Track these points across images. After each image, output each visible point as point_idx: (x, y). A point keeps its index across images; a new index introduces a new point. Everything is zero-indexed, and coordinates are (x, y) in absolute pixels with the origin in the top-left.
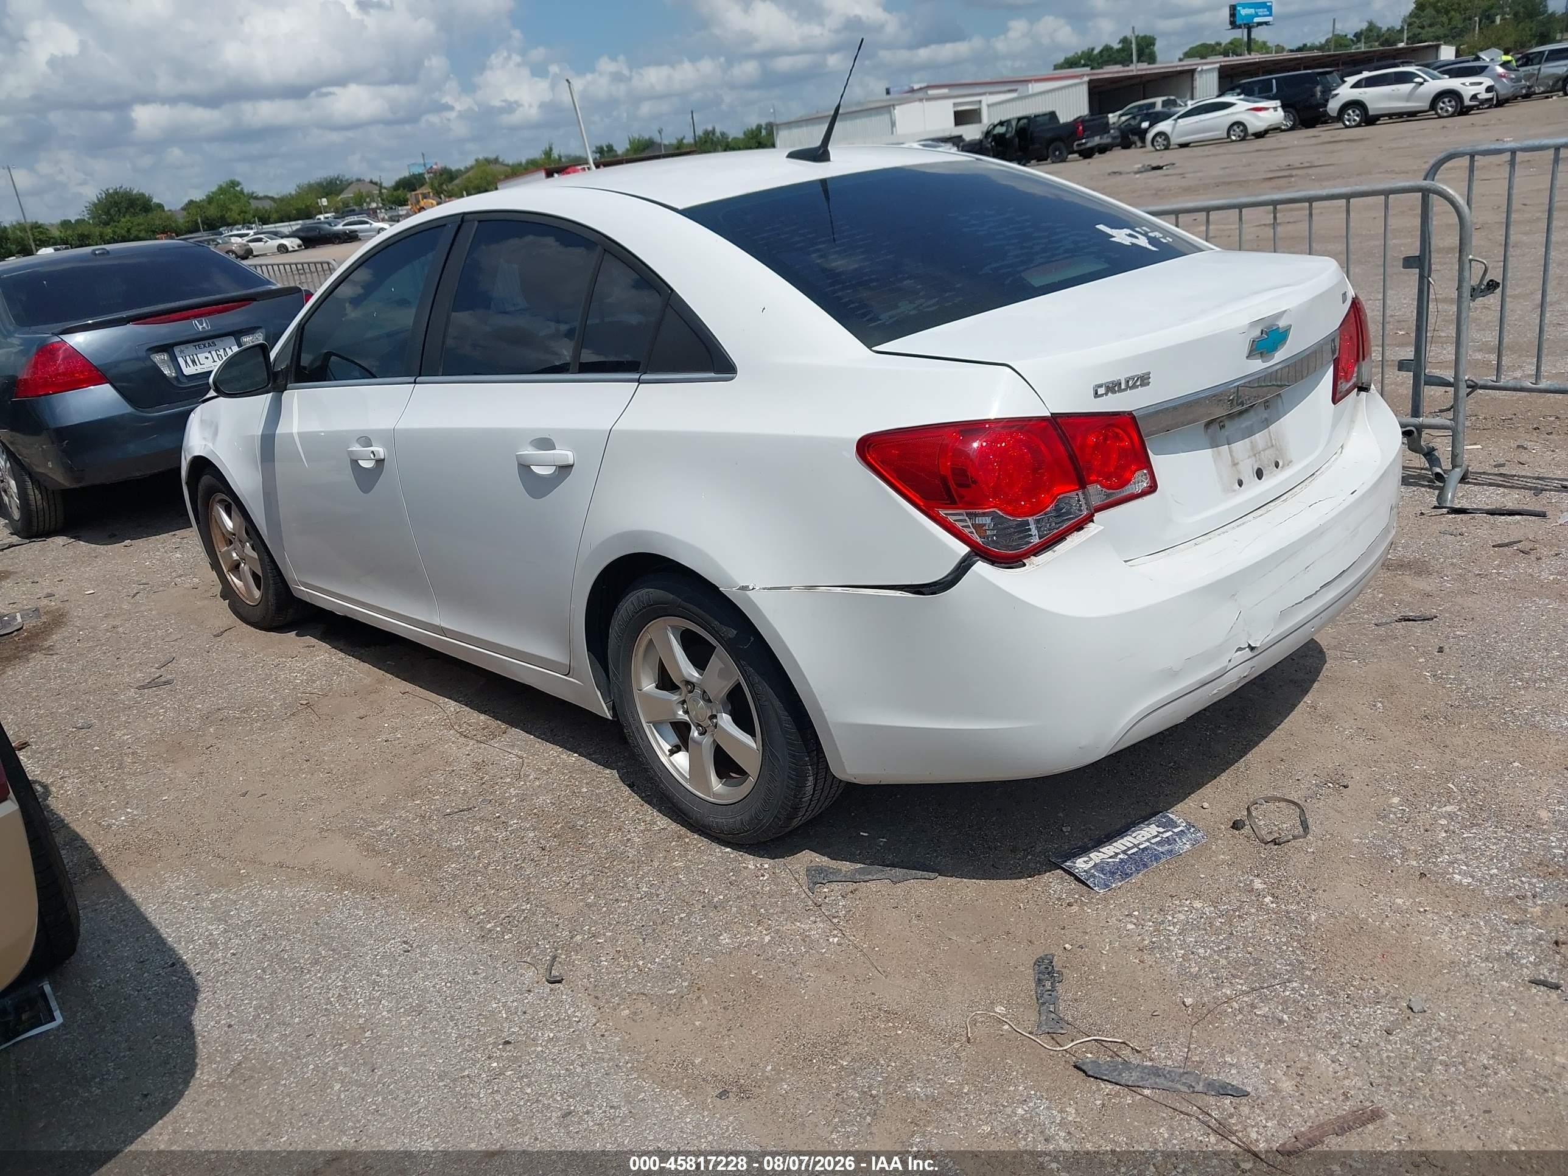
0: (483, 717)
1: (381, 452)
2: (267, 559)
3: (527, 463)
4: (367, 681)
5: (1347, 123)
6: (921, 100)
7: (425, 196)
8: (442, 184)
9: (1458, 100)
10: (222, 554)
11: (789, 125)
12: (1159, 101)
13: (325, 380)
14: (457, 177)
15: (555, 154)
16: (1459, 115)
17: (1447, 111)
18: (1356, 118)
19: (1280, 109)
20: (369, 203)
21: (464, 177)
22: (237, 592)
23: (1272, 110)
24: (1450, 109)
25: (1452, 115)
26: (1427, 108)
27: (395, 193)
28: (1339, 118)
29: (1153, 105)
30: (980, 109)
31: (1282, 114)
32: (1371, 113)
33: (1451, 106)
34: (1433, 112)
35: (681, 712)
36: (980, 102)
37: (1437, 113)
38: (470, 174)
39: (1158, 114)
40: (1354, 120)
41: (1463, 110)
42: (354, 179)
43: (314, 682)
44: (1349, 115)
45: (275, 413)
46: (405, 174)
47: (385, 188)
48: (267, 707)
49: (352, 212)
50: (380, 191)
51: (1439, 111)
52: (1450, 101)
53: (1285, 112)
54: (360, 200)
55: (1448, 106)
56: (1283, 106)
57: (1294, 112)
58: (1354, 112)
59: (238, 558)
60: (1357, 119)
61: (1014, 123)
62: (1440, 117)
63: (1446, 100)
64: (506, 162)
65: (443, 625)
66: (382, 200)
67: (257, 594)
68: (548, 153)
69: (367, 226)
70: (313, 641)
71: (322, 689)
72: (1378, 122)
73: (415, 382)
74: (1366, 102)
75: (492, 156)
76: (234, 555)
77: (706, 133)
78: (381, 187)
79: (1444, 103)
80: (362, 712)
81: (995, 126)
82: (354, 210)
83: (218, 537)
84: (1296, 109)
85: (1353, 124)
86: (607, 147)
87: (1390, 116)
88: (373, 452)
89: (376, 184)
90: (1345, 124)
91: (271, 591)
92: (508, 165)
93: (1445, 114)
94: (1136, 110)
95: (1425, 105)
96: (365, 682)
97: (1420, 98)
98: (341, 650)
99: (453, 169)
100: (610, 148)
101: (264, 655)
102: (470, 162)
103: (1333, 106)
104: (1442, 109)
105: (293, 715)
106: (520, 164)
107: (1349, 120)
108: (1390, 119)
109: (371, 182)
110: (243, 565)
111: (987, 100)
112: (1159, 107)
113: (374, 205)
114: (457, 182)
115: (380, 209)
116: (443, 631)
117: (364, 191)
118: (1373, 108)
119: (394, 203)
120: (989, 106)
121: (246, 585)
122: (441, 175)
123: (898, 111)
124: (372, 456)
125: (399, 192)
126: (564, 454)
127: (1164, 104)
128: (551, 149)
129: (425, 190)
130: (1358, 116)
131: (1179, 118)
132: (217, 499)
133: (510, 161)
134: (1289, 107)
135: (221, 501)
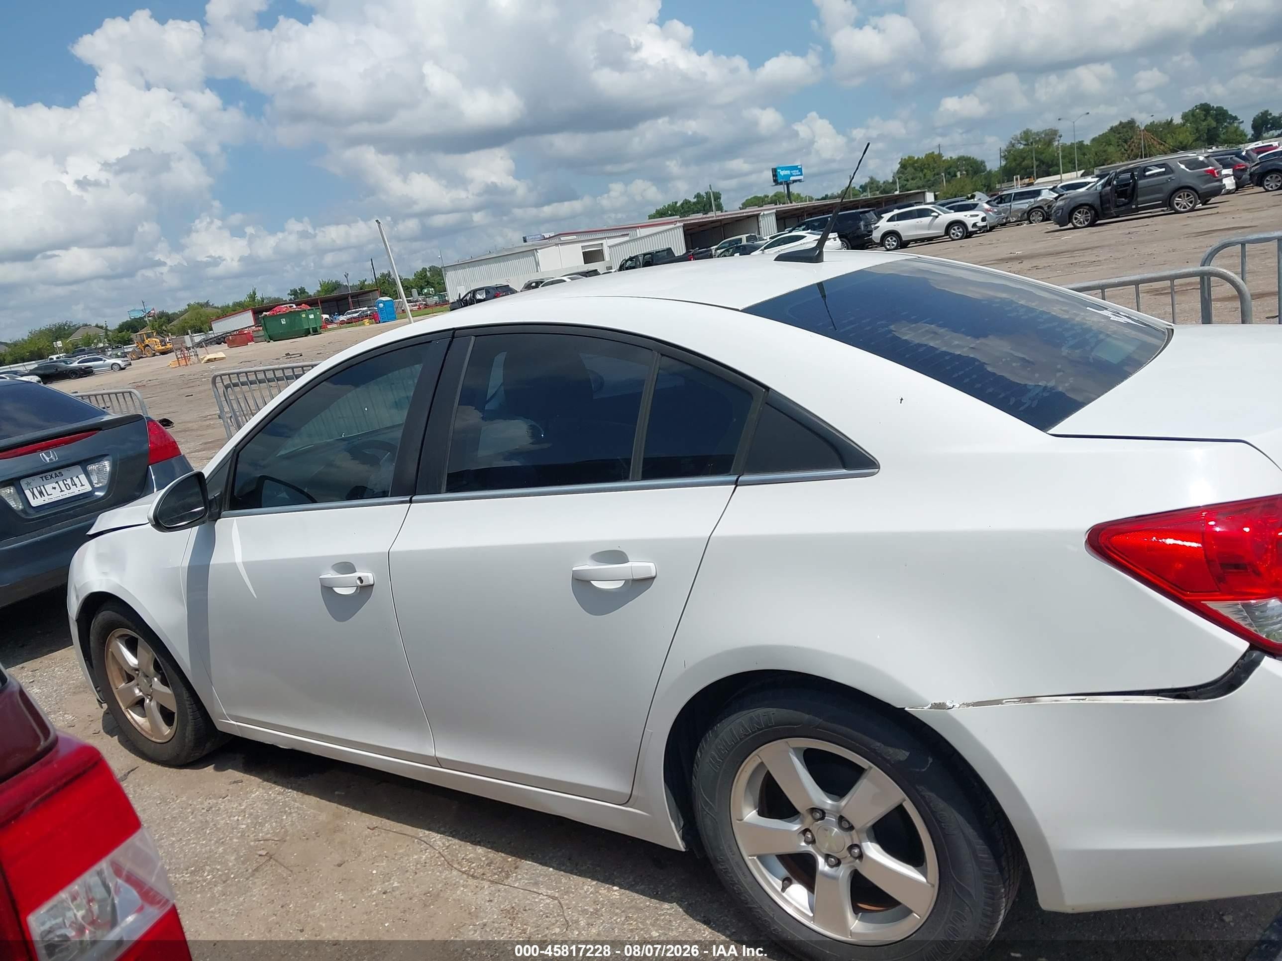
0: (480, 850)
1: (369, 577)
2: (185, 695)
3: (588, 579)
4: (323, 817)
5: (888, 247)
6: (557, 245)
7: (149, 336)
8: (162, 325)
9: (963, 227)
10: (120, 692)
11: (454, 267)
12: (744, 237)
13: (261, 507)
14: (174, 320)
15: (259, 297)
16: (965, 238)
17: (957, 236)
18: (893, 243)
19: (838, 239)
20: (97, 344)
21: (181, 318)
22: (139, 729)
23: (832, 240)
24: (959, 234)
25: (961, 239)
26: (943, 234)
27: (120, 334)
28: (882, 243)
29: (741, 239)
30: (602, 250)
31: (840, 242)
32: (904, 239)
33: (960, 232)
34: (948, 237)
35: (803, 844)
36: (602, 244)
37: (950, 237)
38: (185, 316)
39: (744, 246)
40: (893, 245)
41: (968, 235)
42: (81, 324)
43: (262, 825)
44: (888, 241)
45: (206, 544)
46: (126, 318)
47: (110, 331)
48: (219, 863)
49: (82, 352)
50: (106, 333)
51: (952, 236)
52: (958, 229)
53: (841, 241)
54: (88, 341)
55: (957, 231)
56: (840, 237)
57: (847, 241)
58: (891, 239)
59: (141, 694)
60: (895, 244)
61: (641, 258)
62: (953, 240)
63: (956, 228)
64: (216, 305)
65: (439, 755)
66: (109, 340)
67: (167, 731)
68: (253, 297)
69: (101, 362)
70: (238, 775)
71: (277, 834)
72: (909, 246)
73: (411, 502)
74: (900, 232)
75: (203, 301)
76: (137, 691)
77: (383, 275)
78: (106, 330)
79: (954, 230)
80: (337, 858)
81: (627, 261)
82: (84, 350)
83: (114, 674)
84: (848, 239)
85: (892, 247)
86: (299, 289)
87: (916, 241)
88: (360, 578)
89: (101, 327)
90: (886, 248)
91: (189, 729)
92: (218, 308)
93: (956, 238)
94: (727, 244)
95: (941, 232)
96: (320, 818)
97: (936, 228)
98: (275, 783)
99: (170, 313)
100: (303, 291)
101: (188, 798)
102: (183, 307)
103: (876, 235)
104: (953, 234)
105: (256, 870)
106: (228, 307)
107: (889, 245)
108: (916, 243)
109: (97, 326)
110: (148, 701)
111: (607, 243)
112: (744, 242)
113: (101, 345)
114: (174, 323)
115: (107, 348)
116: (439, 762)
117: (92, 333)
118: (906, 235)
119: (119, 342)
120: (610, 247)
121: (153, 722)
122: (160, 318)
123: (540, 254)
124: (358, 582)
125: (124, 333)
126: (638, 566)
127: (748, 239)
128: (254, 293)
129: (148, 330)
130: (895, 241)
131: (765, 248)
132: (117, 635)
133: (219, 304)
134: (843, 237)
135: (121, 637)
